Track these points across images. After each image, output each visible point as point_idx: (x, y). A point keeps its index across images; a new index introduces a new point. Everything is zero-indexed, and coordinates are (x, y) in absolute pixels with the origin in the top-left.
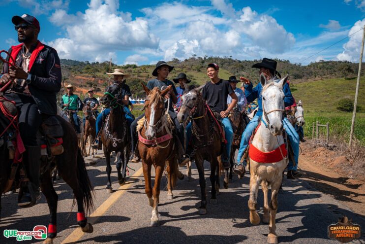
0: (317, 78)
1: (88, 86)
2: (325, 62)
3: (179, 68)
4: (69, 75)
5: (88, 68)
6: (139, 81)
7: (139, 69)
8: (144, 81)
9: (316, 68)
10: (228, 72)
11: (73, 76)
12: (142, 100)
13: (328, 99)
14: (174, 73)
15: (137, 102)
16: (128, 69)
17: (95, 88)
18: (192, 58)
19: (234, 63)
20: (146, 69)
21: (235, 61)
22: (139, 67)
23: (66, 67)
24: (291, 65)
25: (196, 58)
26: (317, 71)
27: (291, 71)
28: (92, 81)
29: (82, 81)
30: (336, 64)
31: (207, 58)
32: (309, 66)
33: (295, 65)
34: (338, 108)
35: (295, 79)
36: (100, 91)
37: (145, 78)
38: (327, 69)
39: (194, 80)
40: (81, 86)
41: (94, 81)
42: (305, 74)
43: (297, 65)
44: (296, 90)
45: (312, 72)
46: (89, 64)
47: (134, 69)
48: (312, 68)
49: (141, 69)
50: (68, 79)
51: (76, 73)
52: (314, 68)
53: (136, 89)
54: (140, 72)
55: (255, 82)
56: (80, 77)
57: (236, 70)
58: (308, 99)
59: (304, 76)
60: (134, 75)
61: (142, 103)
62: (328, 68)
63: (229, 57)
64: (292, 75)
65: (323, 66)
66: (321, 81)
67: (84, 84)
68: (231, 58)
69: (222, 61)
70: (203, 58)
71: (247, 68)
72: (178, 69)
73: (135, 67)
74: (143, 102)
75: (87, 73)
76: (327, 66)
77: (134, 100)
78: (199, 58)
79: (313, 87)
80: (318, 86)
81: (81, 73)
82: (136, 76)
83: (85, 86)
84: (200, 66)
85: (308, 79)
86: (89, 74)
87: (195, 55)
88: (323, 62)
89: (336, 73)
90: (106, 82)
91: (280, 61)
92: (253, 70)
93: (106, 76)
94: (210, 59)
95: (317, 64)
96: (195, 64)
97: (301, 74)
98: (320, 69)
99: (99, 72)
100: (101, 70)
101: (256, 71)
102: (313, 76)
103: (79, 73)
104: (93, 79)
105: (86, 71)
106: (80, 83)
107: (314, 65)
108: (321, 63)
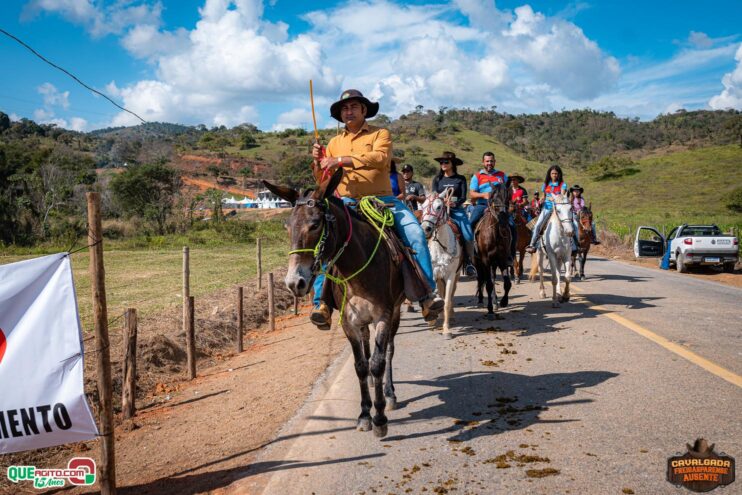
0: (672, 147)
1: (210, 174)
2: (688, 114)
4: (170, 153)
5: (208, 139)
7: (310, 137)
9: (670, 126)
10: (492, 139)
11: (180, 155)
13: (707, 189)
16: (288, 139)
17: (225, 178)
18: (415, 113)
19: (501, 120)
20: (326, 137)
21: (502, 117)
22: (311, 134)
23: (160, 137)
24: (619, 120)
25: (424, 112)
26: (673, 132)
27: (618, 134)
28: (217, 165)
29: (197, 165)
30: (712, 117)
31: (445, 112)
32: (655, 122)
33: (627, 120)
34: (730, 207)
35: (628, 149)
36: (235, 184)
38: (694, 127)
39: (425, 158)
40: (196, 175)
41: (222, 164)
43: (630, 121)
44: (638, 171)
45: (662, 135)
46: (206, 130)
47: (299, 140)
48: (662, 127)
50: (170, 161)
51: (185, 150)
52: (666, 126)
53: (307, 179)
55: (549, 157)
56: (192, 157)
57: (507, 135)
58: (664, 190)
59: (645, 143)
60: (301, 150)
62: (697, 126)
63: (491, 109)
64: (621, 142)
65: (686, 121)
66: (689, 152)
67: (202, 170)
68: (496, 110)
69: (477, 117)
70: (437, 111)
71: (527, 129)
73: (302, 133)
75: (206, 148)
76: (694, 121)
78: (429, 111)
79: (673, 165)
80: (683, 163)
81: (196, 149)
82: (305, 153)
83: (205, 175)
84: (434, 129)
85: (654, 148)
86: (212, 149)
87: (421, 107)
88: (684, 113)
89: (713, 135)
90: (246, 165)
91: (596, 114)
92: (541, 135)
93: (244, 153)
94: (453, 113)
95: (673, 117)
96: (424, 125)
97: (639, 140)
98: (680, 127)
99: (230, 145)
100: (234, 141)
101: (546, 135)
102: (664, 143)
103: (191, 148)
104: (220, 161)
105: (203, 144)
106: (194, 169)
107: (667, 120)
108: (681, 115)
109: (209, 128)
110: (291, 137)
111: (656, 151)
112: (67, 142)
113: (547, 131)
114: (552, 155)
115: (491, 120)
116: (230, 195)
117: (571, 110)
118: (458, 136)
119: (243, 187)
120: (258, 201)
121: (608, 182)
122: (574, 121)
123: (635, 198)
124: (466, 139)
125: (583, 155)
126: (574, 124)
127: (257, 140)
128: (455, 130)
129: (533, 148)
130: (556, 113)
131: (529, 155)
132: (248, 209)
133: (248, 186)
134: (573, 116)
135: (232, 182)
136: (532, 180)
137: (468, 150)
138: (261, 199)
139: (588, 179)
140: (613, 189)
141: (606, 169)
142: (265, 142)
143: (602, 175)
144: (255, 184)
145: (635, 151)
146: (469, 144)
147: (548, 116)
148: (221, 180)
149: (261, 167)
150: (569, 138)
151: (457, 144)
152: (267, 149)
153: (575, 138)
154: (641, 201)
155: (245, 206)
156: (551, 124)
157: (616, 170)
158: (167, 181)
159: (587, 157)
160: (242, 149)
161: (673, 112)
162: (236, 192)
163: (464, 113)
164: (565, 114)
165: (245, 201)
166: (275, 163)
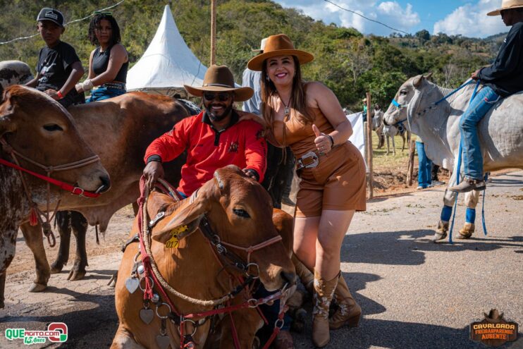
112: (467, 47)
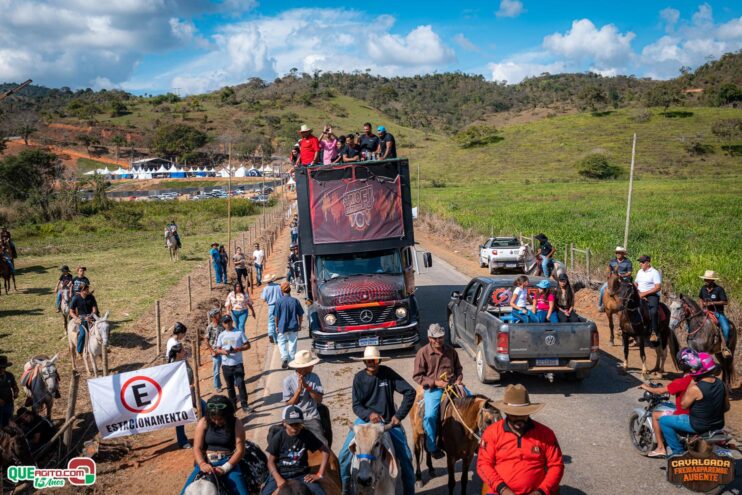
0: (537, 110)
1: (80, 143)
2: (551, 77)
3: (268, 99)
5: (76, 107)
6: (189, 130)
7: (185, 103)
8: (198, 128)
9: (535, 89)
10: (366, 104)
11: (46, 123)
12: (198, 170)
13: (562, 156)
14: (257, 109)
15: (190, 174)
16: (160, 106)
17: (96, 147)
18: (289, 76)
19: (375, 83)
20: (200, 103)
21: (376, 80)
22: (185, 100)
23: (20, 100)
24: (487, 83)
25: (299, 75)
26: (538, 94)
27: (487, 97)
28: (87, 134)
29: (66, 134)
30: (574, 80)
31: (320, 75)
32: (521, 85)
33: (495, 83)
34: (581, 173)
35: (497, 111)
36: (107, 152)
37: (198, 123)
38: (556, 90)
40: (66, 145)
41: (92, 133)
42: (515, 102)
43: (498, 84)
44: (502, 139)
45: (527, 98)
46: (71, 93)
47: (174, 105)
48: (528, 90)
49: (189, 104)
51: (51, 118)
52: (532, 89)
53: (183, 148)
54: (188, 111)
56: (60, 126)
58: (525, 157)
59: (512, 105)
60: (174, 117)
61: (198, 177)
62: (559, 89)
63: (365, 72)
64: (489, 105)
65: (549, 84)
66: (547, 120)
67: (72, 140)
68: (370, 73)
69: (352, 80)
70: (312, 74)
71: (400, 92)
72: (265, 102)
73: (176, 99)
74: (201, 174)
75: (74, 116)
76: (557, 85)
77: (182, 171)
78: (304, 74)
79: (533, 132)
80: (542, 131)
81: (63, 116)
82: (179, 120)
83: (75, 144)
84: (309, 94)
85: (521, 110)
86: (81, 118)
87: (295, 70)
88: (548, 77)
89: (574, 98)
90: (119, 133)
91: (466, 77)
92: (414, 97)
93: (117, 121)
94: (327, 76)
95: (537, 80)
96: (299, 91)
97: (507, 102)
98: (544, 90)
99: (100, 112)
100: (104, 108)
101: (419, 98)
102: (530, 105)
103: (57, 117)
104: (90, 128)
105: (72, 112)
106: (63, 138)
107: (532, 83)
108: (545, 78)
109: (74, 91)
110: (165, 104)
111: (523, 113)
113: (420, 94)
114: (424, 121)
115: (366, 84)
116: (103, 165)
117: (442, 73)
118: (333, 102)
119: (116, 157)
120: (133, 171)
121: (474, 150)
122: (445, 84)
123: (499, 165)
124: (341, 105)
125: (454, 117)
126: (445, 87)
127: (129, 107)
128: (330, 95)
129: (406, 113)
130: (428, 76)
131: (402, 121)
132: (124, 180)
133: (121, 156)
134: (444, 79)
135: (105, 151)
136: (404, 146)
137: (343, 116)
138: (136, 169)
139: (456, 146)
140: (478, 157)
141: (473, 137)
142: (136, 109)
143: (469, 142)
144: (129, 152)
145: (503, 113)
146: (344, 110)
147: (421, 79)
148: (93, 149)
149: (135, 135)
150: (441, 100)
151: (332, 110)
152: (139, 116)
153: (446, 100)
154: (504, 168)
155: (120, 177)
156: (424, 86)
157: (482, 138)
158: (48, 165)
159: (458, 119)
160: (113, 116)
161: (538, 75)
162: (109, 161)
163: (338, 76)
164: (437, 77)
165: (119, 172)
166: (148, 130)
